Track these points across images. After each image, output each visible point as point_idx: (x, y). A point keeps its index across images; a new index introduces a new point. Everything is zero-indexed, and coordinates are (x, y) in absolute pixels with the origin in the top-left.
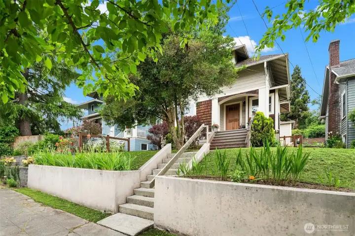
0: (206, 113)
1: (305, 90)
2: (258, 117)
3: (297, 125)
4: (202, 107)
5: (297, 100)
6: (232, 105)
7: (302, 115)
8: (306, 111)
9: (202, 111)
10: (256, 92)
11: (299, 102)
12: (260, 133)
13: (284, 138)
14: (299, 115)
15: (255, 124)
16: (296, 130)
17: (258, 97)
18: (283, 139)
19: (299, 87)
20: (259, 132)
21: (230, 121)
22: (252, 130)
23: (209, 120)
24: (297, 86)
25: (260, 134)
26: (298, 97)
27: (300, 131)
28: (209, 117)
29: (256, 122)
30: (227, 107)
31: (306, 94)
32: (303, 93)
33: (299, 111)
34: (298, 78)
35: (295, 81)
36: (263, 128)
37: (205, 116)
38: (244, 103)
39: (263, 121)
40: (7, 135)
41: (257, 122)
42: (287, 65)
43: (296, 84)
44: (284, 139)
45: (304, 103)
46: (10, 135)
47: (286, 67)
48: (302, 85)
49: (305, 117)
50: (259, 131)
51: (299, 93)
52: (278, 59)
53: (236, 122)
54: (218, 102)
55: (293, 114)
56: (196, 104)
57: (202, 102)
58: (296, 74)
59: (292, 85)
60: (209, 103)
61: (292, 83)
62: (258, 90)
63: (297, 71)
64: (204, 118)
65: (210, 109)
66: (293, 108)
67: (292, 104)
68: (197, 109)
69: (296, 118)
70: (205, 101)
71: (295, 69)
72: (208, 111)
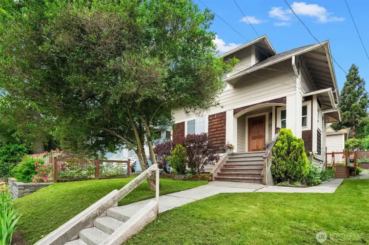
0: (219, 129)
1: (364, 92)
2: (282, 136)
3: (353, 133)
4: (215, 121)
5: (353, 105)
6: (256, 117)
7: (360, 122)
8: (364, 116)
9: (215, 127)
10: (283, 100)
11: (356, 106)
12: (285, 160)
13: (333, 154)
14: (357, 122)
15: (278, 148)
17: (285, 107)
18: (331, 155)
19: (356, 89)
20: (283, 159)
21: (254, 138)
22: (274, 155)
23: (223, 138)
24: (353, 88)
25: (284, 162)
26: (355, 100)
27: (357, 140)
28: (222, 135)
29: (279, 144)
30: (249, 119)
31: (365, 97)
32: (361, 97)
33: (356, 117)
34: (355, 79)
35: (351, 83)
36: (288, 152)
37: (219, 132)
38: (271, 115)
39: (289, 143)
40: (12, 154)
41: (281, 145)
42: (328, 60)
43: (351, 86)
44: (333, 156)
45: (363, 107)
46: (16, 154)
47: (327, 62)
48: (361, 87)
49: (363, 125)
50: (283, 157)
51: (356, 96)
52: (313, 51)
53: (261, 140)
54: (234, 115)
55: (349, 121)
56: (208, 117)
57: (214, 115)
58: (352, 74)
59: (348, 87)
60: (222, 116)
61: (347, 85)
62: (285, 97)
63: (353, 71)
64: (217, 136)
65: (223, 125)
66: (348, 114)
67: (348, 109)
68: (209, 123)
69: (353, 126)
70: (218, 114)
71: (351, 69)
72: (222, 127)
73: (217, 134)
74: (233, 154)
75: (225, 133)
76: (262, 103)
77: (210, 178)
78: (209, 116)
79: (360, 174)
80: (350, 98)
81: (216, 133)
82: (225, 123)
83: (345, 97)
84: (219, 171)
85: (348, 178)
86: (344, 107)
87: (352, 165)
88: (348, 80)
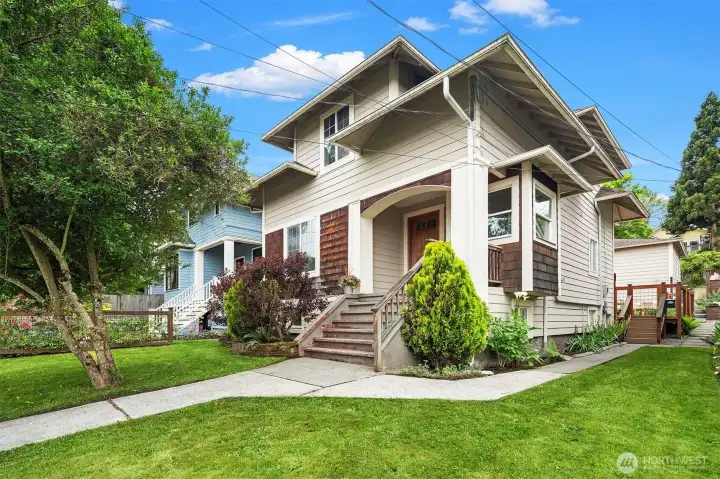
0: (337, 243)
3: (714, 240)
4: (332, 227)
5: (710, 179)
9: (330, 238)
10: (444, 178)
11: (716, 183)
13: (630, 289)
16: (709, 253)
17: (450, 192)
18: (626, 291)
23: (345, 263)
24: (712, 143)
26: (715, 169)
28: (342, 255)
34: (715, 125)
35: (707, 133)
37: (336, 250)
43: (708, 139)
44: (630, 293)
51: (717, 161)
54: (361, 212)
55: (701, 213)
56: (319, 218)
57: (330, 213)
58: (709, 114)
59: (698, 142)
60: (342, 215)
61: (696, 137)
62: (449, 171)
63: (710, 107)
64: (335, 257)
65: (343, 234)
66: (699, 199)
67: (699, 189)
68: (322, 231)
69: (711, 223)
70: (336, 211)
71: (707, 104)
72: (341, 238)
73: (334, 254)
74: (360, 297)
75: (346, 252)
76: (408, 185)
77: (292, 350)
78: (322, 217)
79: (692, 332)
80: (703, 164)
81: (331, 251)
82: (346, 230)
83: (694, 163)
84: (320, 336)
85: (659, 342)
86: (690, 185)
87: (672, 313)
88: (699, 127)
